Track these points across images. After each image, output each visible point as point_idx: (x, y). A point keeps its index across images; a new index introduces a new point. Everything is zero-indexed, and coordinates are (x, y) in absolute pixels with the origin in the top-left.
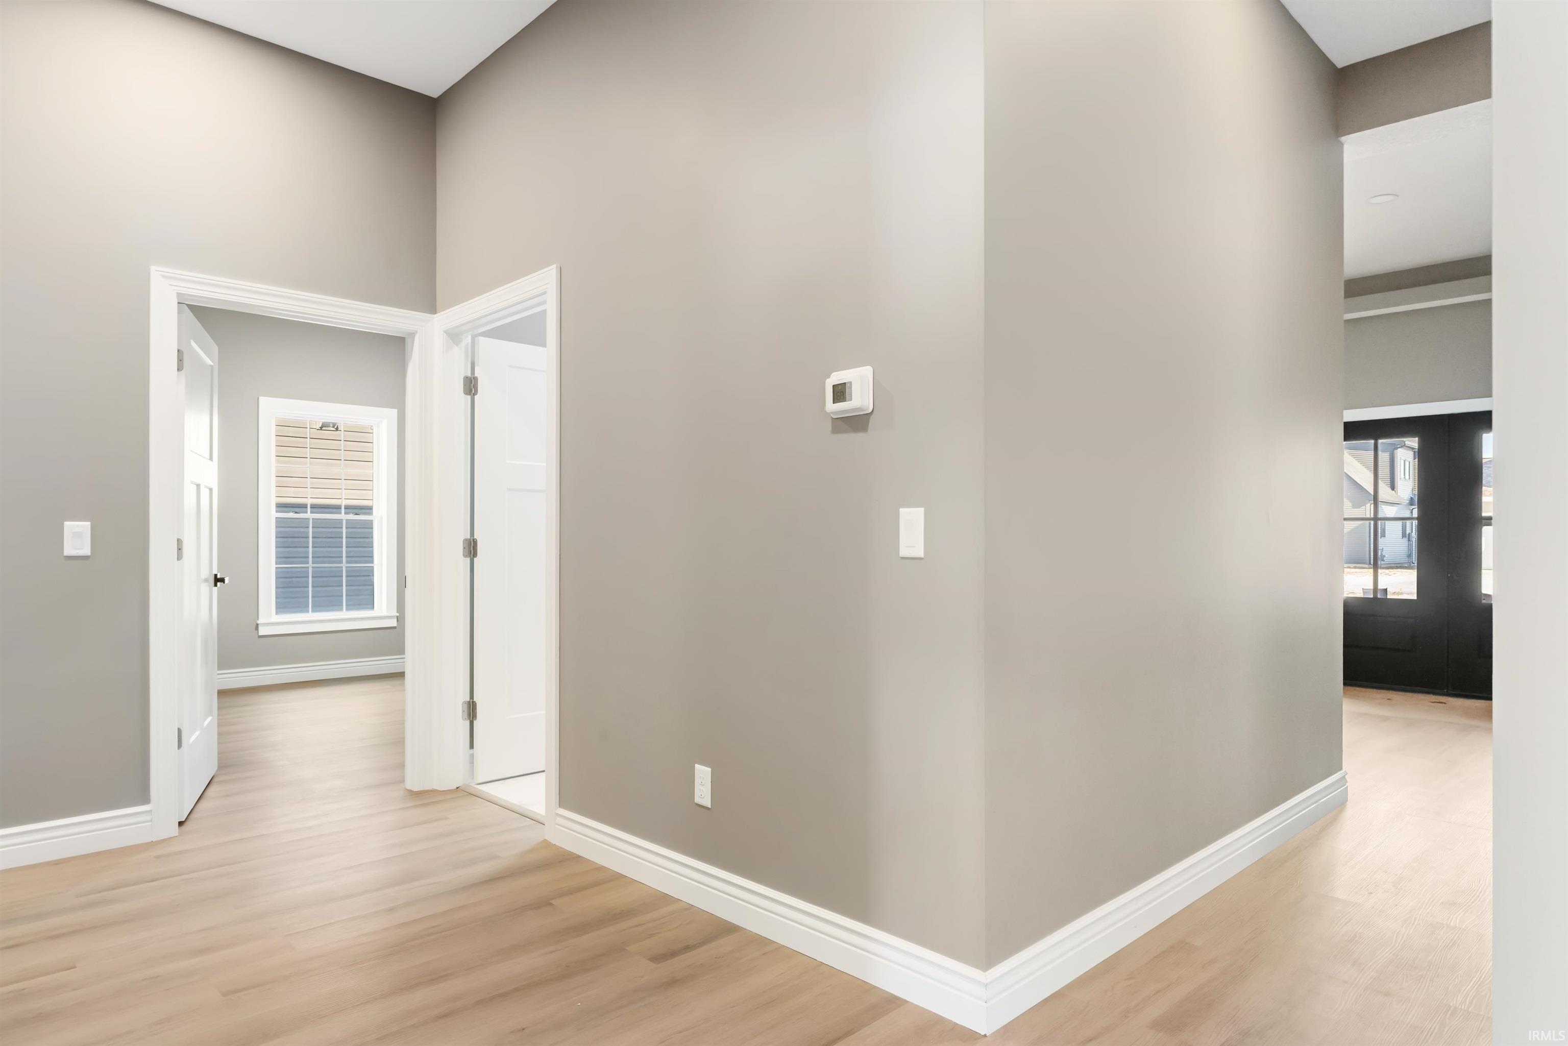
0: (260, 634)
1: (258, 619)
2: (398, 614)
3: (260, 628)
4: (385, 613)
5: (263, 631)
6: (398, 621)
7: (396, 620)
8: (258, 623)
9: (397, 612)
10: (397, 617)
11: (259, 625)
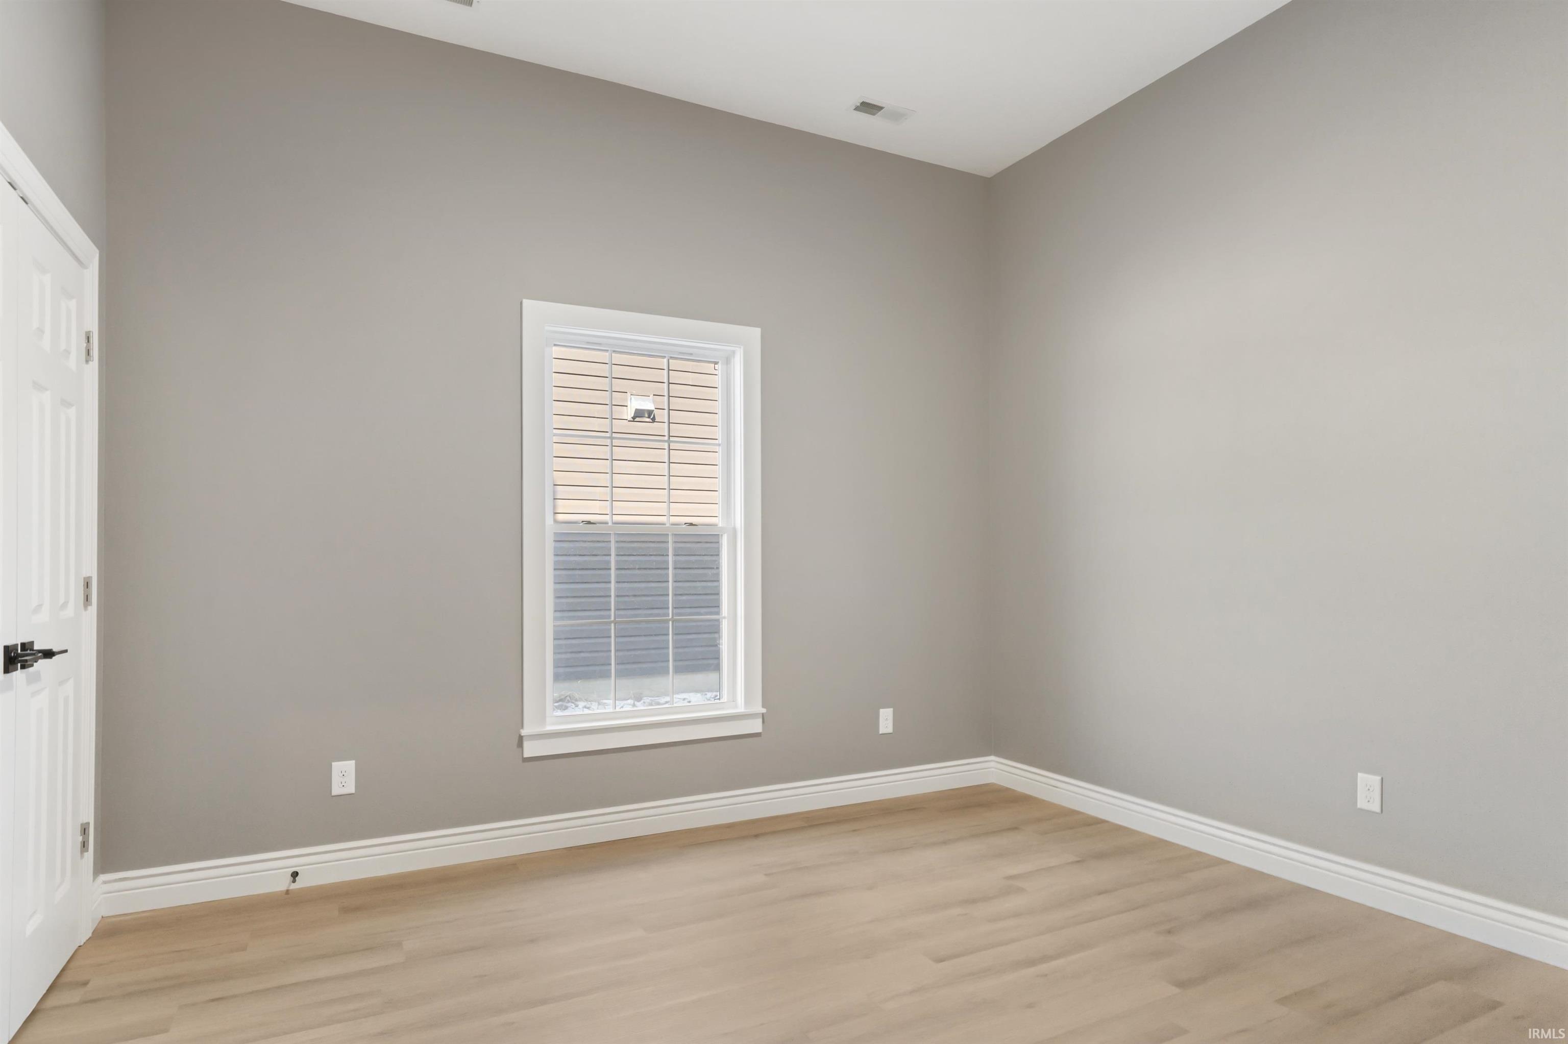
0: (526, 755)
1: (522, 727)
2: (764, 711)
3: (526, 744)
4: (741, 709)
5: (531, 749)
6: (763, 722)
7: (760, 720)
8: (522, 735)
9: (763, 706)
10: (763, 714)
11: (524, 738)
